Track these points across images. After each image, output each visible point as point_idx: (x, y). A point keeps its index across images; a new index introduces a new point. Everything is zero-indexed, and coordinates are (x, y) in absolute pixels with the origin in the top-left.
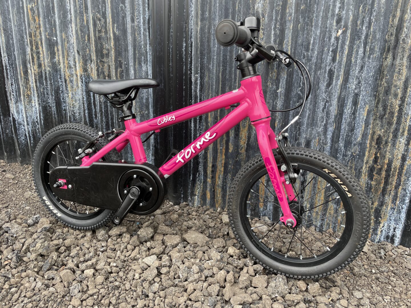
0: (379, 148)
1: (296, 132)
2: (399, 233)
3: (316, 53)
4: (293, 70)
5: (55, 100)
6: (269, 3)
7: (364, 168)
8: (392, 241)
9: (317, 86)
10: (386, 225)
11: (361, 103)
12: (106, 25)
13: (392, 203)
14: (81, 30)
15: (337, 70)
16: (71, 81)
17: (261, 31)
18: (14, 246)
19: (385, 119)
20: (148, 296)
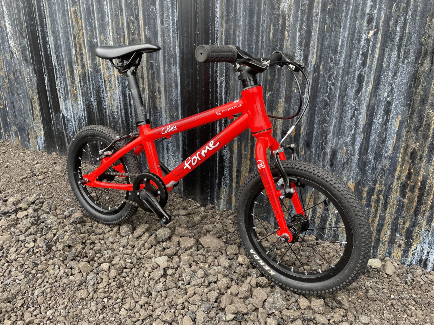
0: (413, 163)
2: (432, 258)
3: (344, 56)
4: (319, 74)
5: (96, 99)
6: (294, 3)
7: (395, 184)
8: (425, 266)
9: (344, 93)
10: (419, 247)
11: (393, 112)
12: (139, 27)
13: (427, 225)
14: (117, 33)
15: (367, 75)
16: (110, 82)
17: (286, 32)
18: (47, 235)
19: (421, 131)
20: (151, 294)
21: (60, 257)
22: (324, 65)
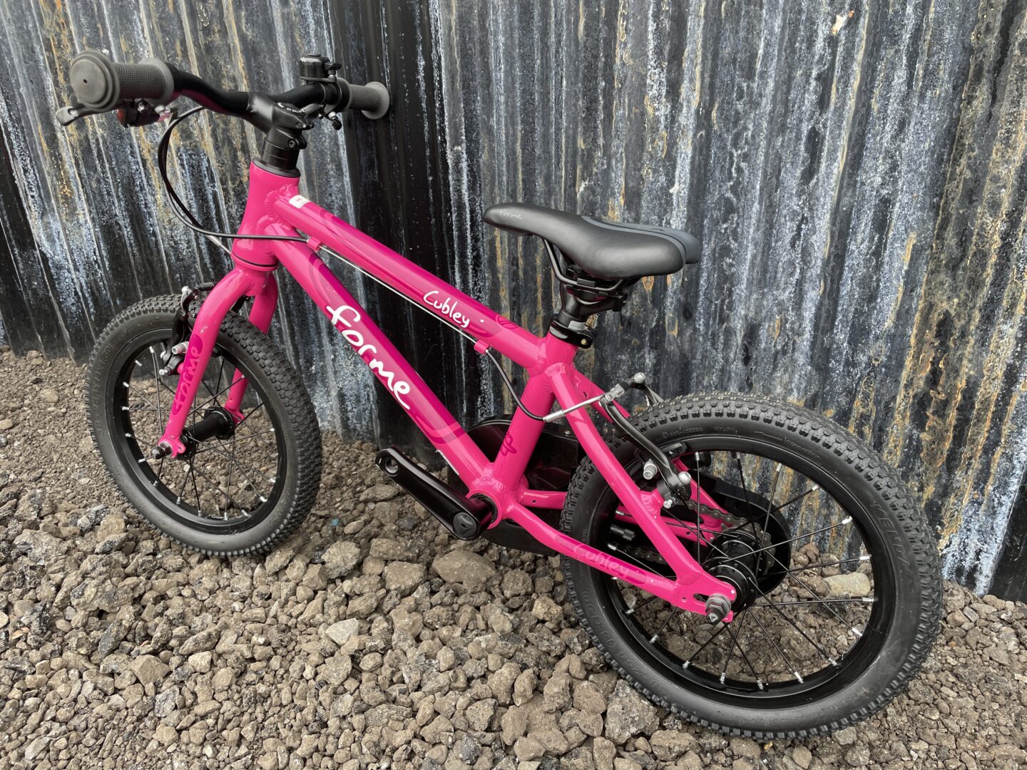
0: (944, 349)
1: (723, 301)
2: (987, 565)
3: (771, 84)
4: (708, 134)
5: (127, 210)
7: (899, 399)
8: (971, 583)
9: (774, 180)
10: (956, 541)
11: (896, 225)
12: (222, 13)
13: (975, 489)
14: (163, 30)
15: (831, 132)
17: (621, 23)
18: (38, 590)
19: (964, 269)
20: (325, 725)
21: (78, 646)
22: (721, 109)
